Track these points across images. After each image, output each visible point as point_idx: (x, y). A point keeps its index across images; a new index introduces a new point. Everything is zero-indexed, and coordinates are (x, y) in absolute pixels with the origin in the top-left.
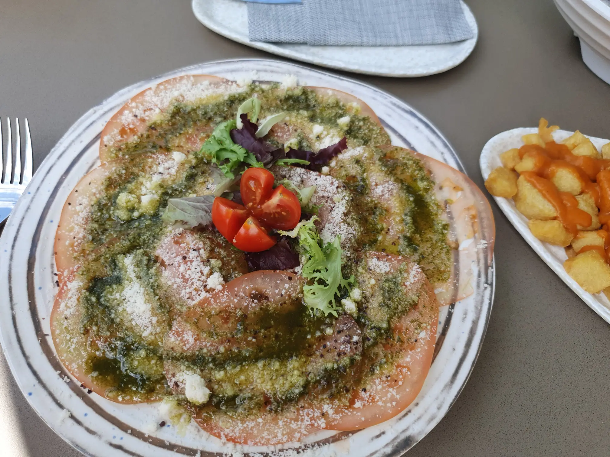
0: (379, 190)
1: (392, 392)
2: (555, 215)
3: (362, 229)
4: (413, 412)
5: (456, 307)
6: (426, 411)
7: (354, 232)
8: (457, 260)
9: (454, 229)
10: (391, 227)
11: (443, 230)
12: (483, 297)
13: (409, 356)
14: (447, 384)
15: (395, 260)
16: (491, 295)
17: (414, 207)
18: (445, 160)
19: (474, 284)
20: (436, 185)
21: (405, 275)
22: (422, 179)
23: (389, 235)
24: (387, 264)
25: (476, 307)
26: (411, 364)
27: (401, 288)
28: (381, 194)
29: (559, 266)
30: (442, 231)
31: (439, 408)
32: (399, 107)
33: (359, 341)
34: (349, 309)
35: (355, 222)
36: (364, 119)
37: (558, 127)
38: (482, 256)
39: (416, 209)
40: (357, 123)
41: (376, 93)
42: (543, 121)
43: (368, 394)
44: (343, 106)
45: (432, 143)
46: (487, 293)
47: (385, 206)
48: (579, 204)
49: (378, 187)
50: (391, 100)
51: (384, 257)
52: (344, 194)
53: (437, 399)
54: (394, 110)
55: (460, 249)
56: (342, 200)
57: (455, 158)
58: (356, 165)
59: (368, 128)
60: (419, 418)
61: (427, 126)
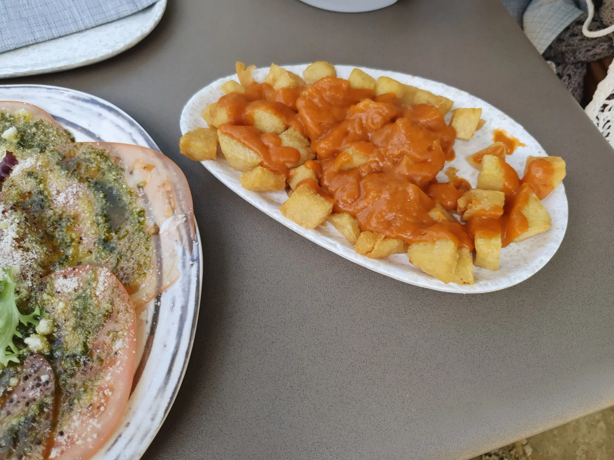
0: (61, 199)
1: (93, 422)
2: (259, 161)
3: (45, 249)
4: (123, 436)
5: (162, 299)
6: (138, 429)
7: (36, 256)
8: (158, 247)
9: (150, 214)
10: (83, 234)
11: (139, 218)
12: (190, 276)
13: (109, 374)
14: (160, 388)
15: (83, 271)
16: (198, 271)
17: (106, 204)
18: (134, 141)
19: (179, 266)
20: (126, 171)
21: (94, 285)
22: (110, 169)
23: (82, 244)
24: (75, 279)
25: (184, 290)
26: (112, 382)
27: (91, 301)
28: (64, 202)
29: (276, 212)
30: (139, 220)
31: (153, 419)
32: (78, 99)
33: (49, 379)
34: (35, 347)
35: (34, 245)
36: (36, 125)
37: (255, 67)
38: (184, 232)
39: (108, 204)
40: (29, 131)
41: (51, 90)
42: (238, 65)
43: (65, 436)
44: (10, 116)
45: (118, 126)
46: (194, 270)
47: (72, 214)
48: (283, 141)
49: (61, 194)
50: (69, 93)
51: (70, 273)
52: (13, 216)
53: (150, 409)
54: (73, 104)
55: (161, 232)
56: (12, 224)
57: (144, 135)
58: (29, 179)
59: (43, 132)
60: (130, 440)
61: (110, 109)
